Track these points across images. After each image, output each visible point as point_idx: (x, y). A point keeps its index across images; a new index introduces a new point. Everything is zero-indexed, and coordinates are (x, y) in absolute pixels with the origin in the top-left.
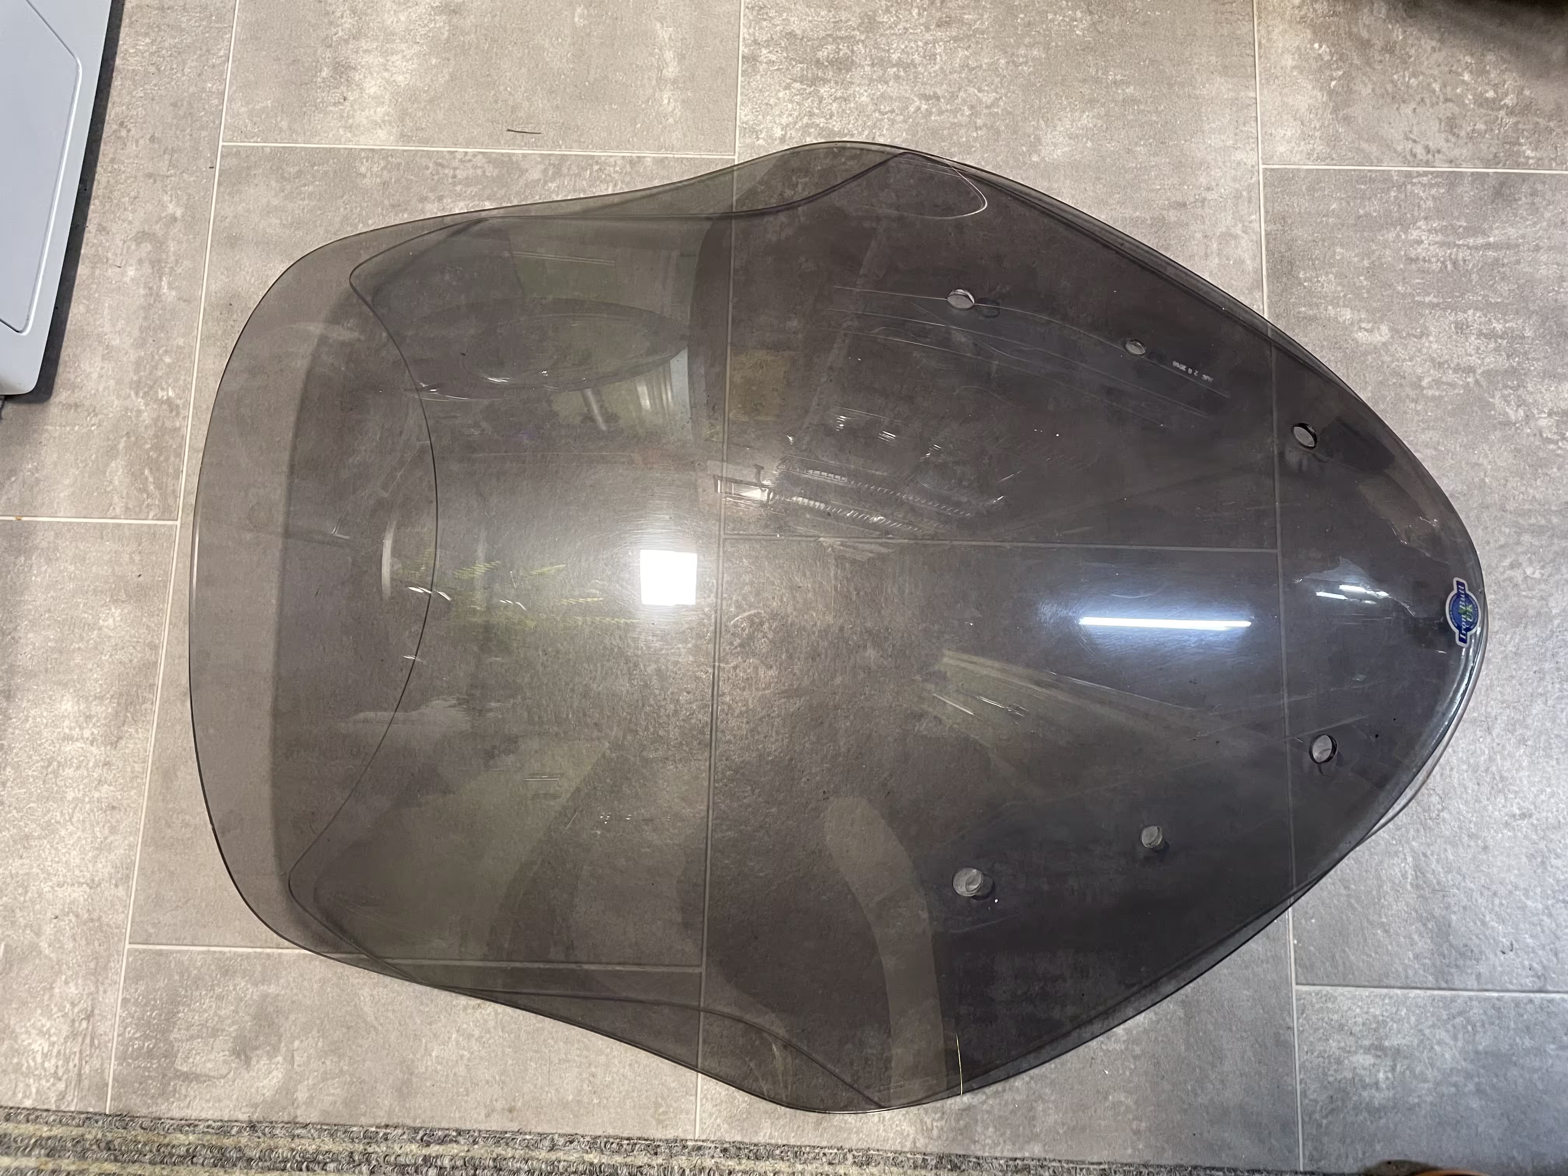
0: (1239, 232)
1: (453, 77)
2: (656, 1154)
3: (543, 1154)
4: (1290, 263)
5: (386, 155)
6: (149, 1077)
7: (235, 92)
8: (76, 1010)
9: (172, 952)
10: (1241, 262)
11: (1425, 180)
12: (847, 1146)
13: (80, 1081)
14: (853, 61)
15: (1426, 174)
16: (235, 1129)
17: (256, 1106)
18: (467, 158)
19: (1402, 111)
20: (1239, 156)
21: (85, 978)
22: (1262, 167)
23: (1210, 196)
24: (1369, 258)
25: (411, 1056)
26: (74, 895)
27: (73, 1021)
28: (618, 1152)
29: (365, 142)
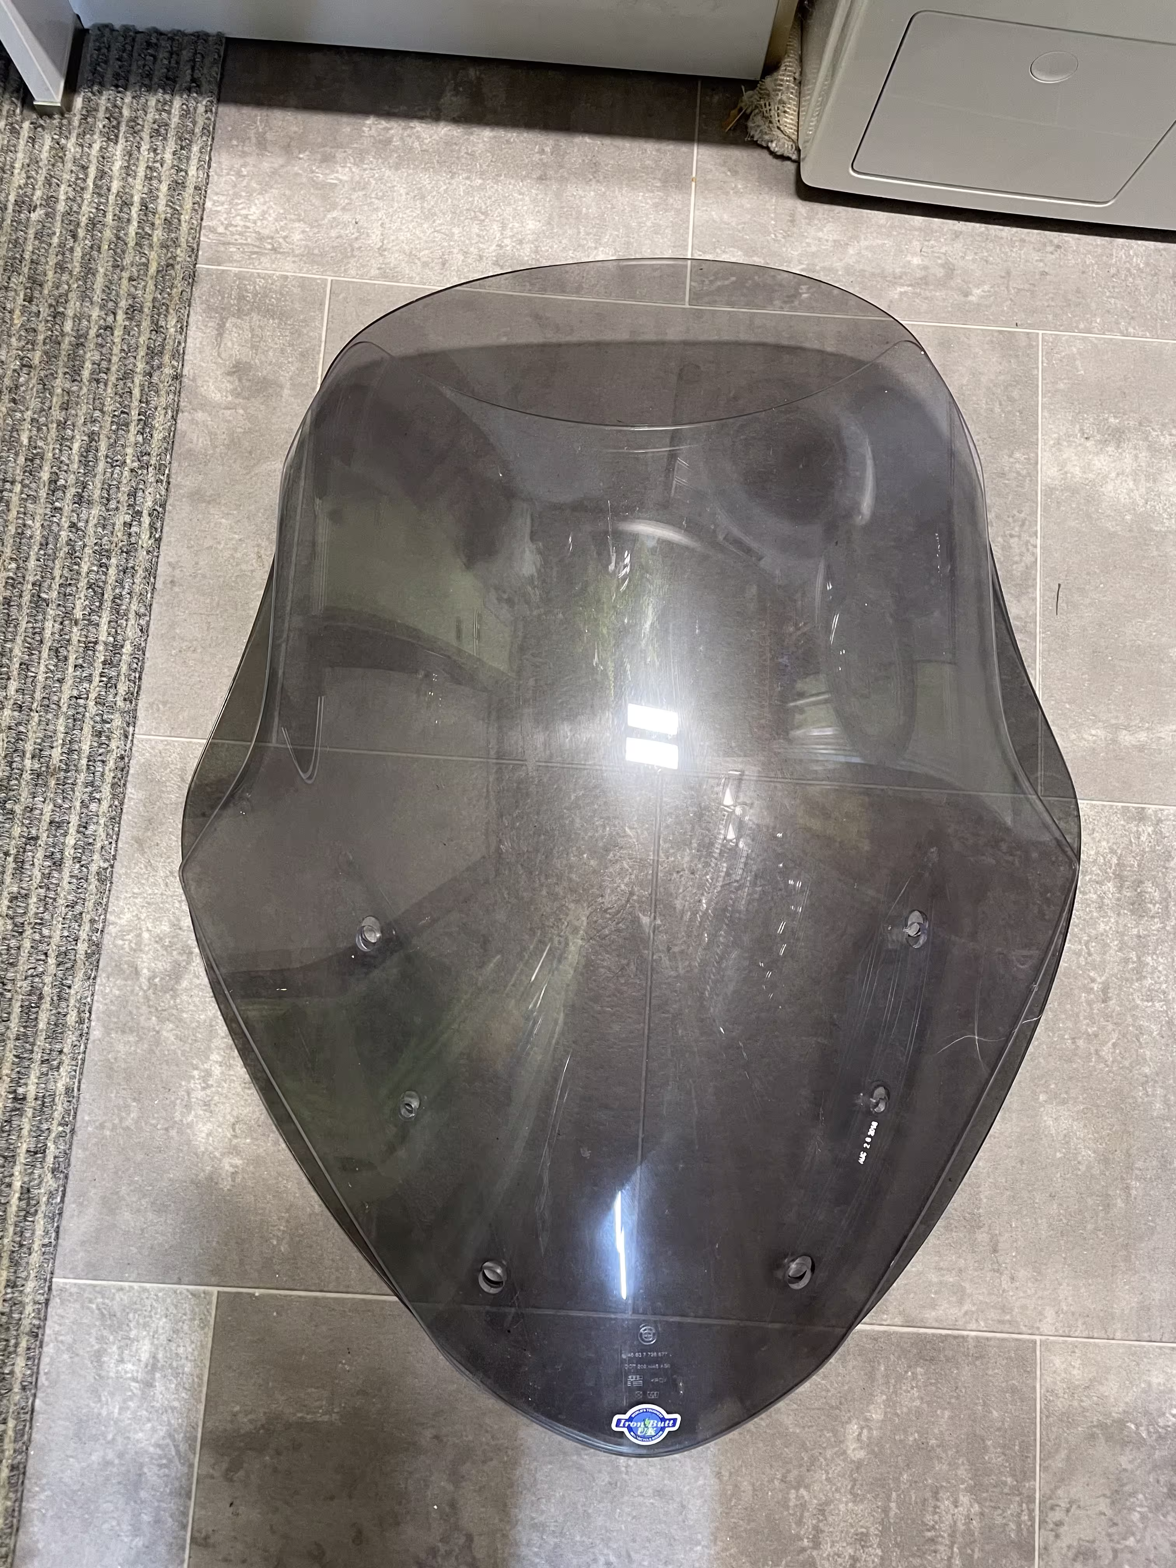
0: (966, 1308)
1: (1112, 535)
2: (125, 700)
3: (134, 607)
4: (932, 1359)
5: (1032, 474)
6: (223, 298)
7: (1091, 342)
8: (281, 240)
9: (322, 312)
10: (933, 1306)
11: (1025, 1517)
12: (117, 864)
13: (224, 244)
14: (1142, 916)
15: (1032, 1519)
16: (176, 364)
17: (194, 380)
18: (1030, 547)
19: (1101, 1499)
20: (1050, 1313)
21: (306, 246)
22: (1038, 1338)
23: (1005, 1278)
24: (938, 1446)
25: (223, 502)
26: (374, 237)
27: (272, 238)
28: (130, 669)
29: (1044, 456)
